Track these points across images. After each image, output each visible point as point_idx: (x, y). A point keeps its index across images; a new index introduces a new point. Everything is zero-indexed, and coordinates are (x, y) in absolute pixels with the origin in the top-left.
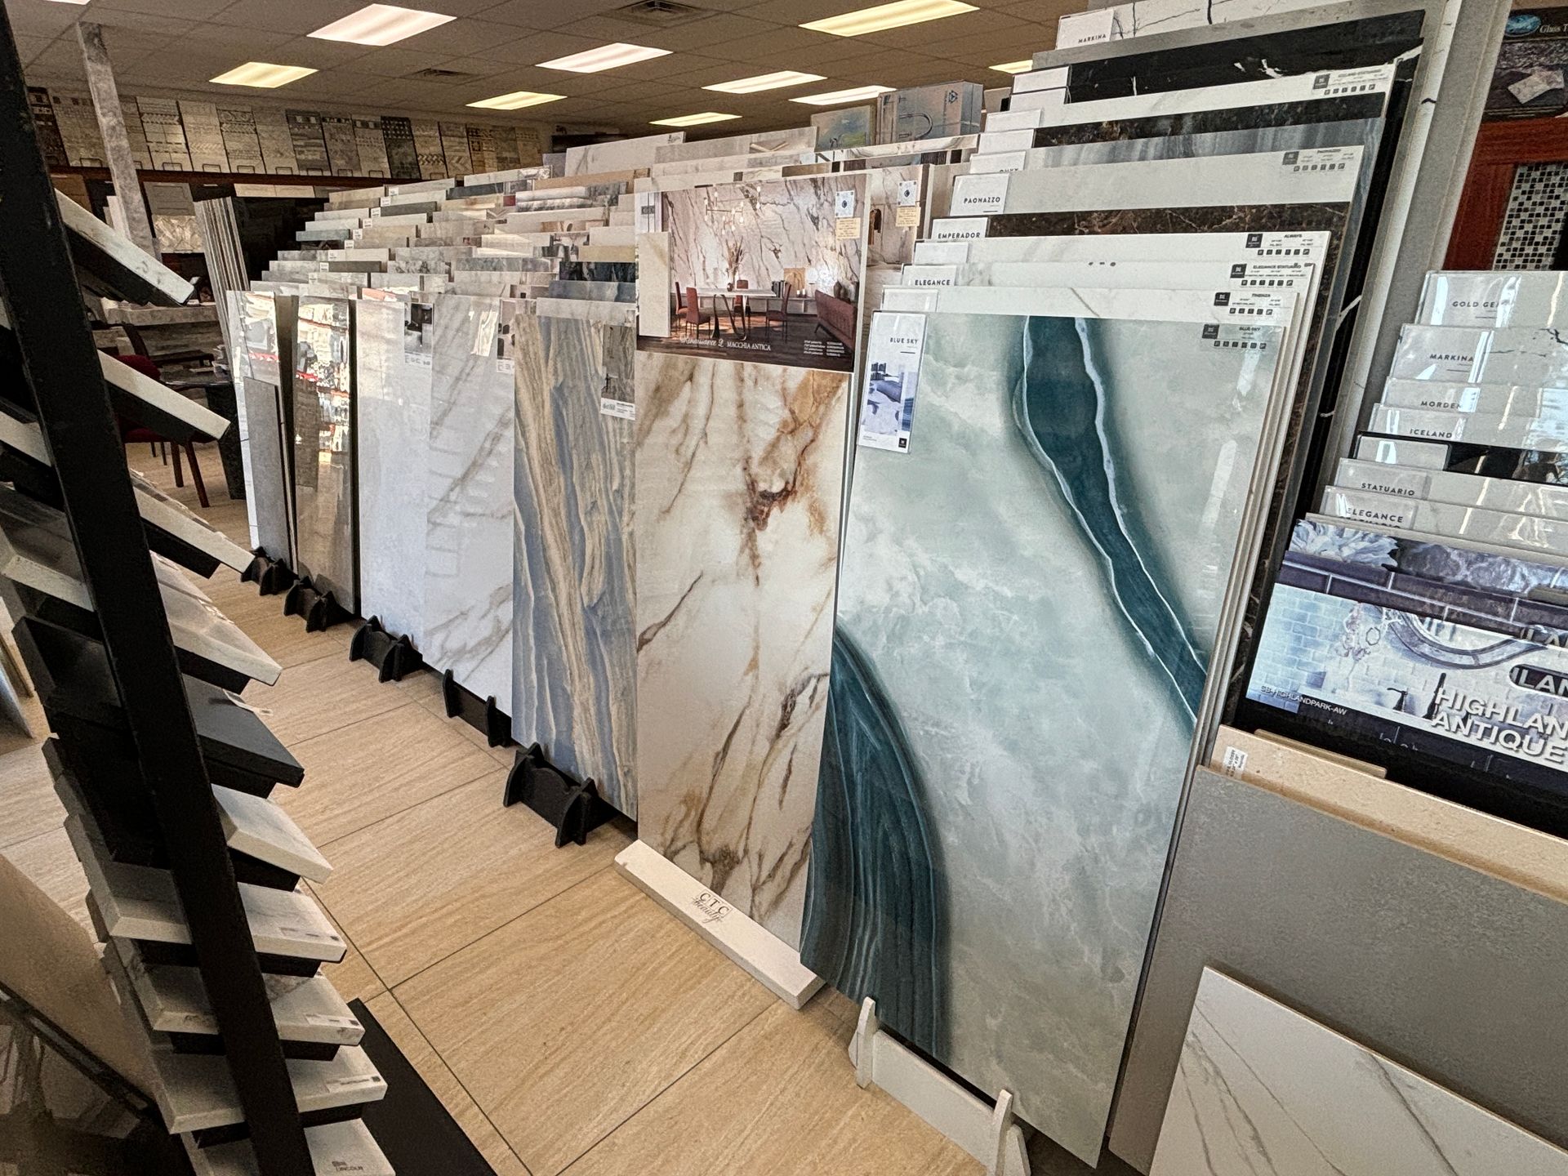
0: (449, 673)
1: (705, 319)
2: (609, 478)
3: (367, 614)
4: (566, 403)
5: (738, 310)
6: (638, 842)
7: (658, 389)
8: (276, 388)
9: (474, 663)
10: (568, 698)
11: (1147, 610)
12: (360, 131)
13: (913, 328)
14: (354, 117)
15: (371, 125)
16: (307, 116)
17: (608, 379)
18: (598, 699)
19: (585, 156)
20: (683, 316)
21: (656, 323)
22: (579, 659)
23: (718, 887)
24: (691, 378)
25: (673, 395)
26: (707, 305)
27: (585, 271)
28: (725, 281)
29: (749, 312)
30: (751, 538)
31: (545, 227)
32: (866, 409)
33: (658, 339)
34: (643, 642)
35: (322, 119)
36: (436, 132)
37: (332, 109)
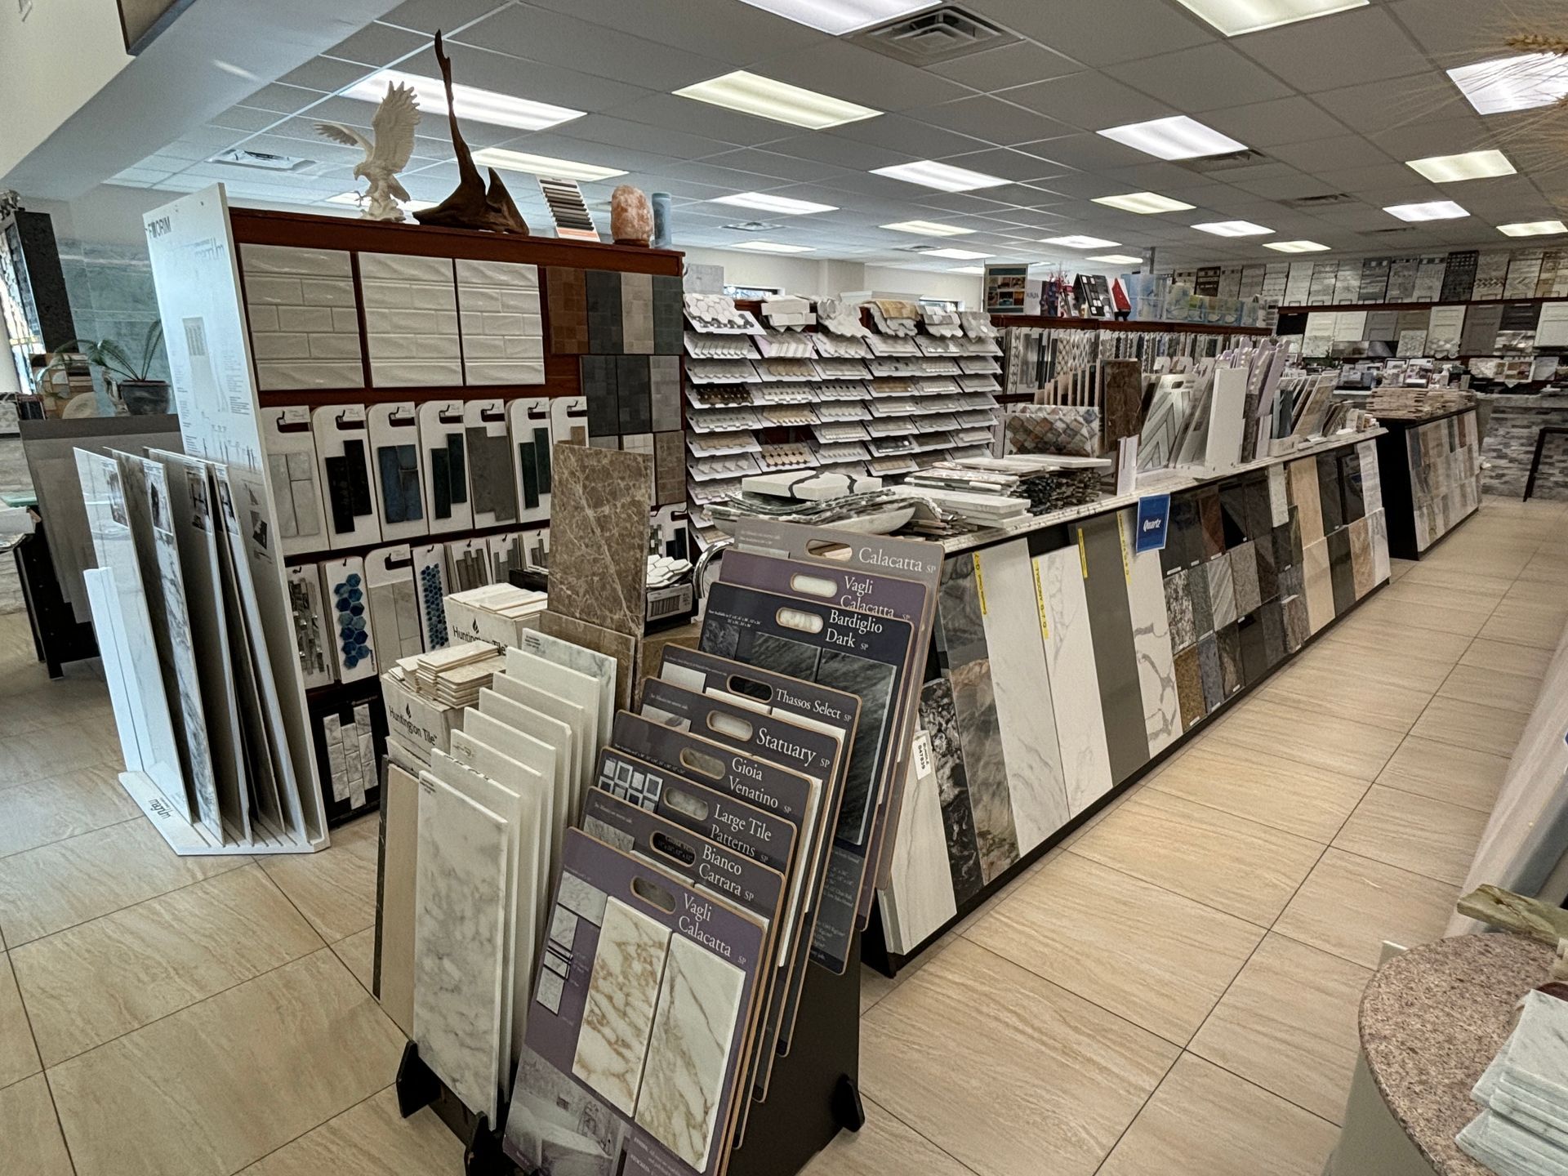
12: (1423, 267)
14: (1423, 256)
15: (1437, 261)
16: (1381, 261)
35: (1392, 261)
36: (1505, 258)
37: (1404, 253)
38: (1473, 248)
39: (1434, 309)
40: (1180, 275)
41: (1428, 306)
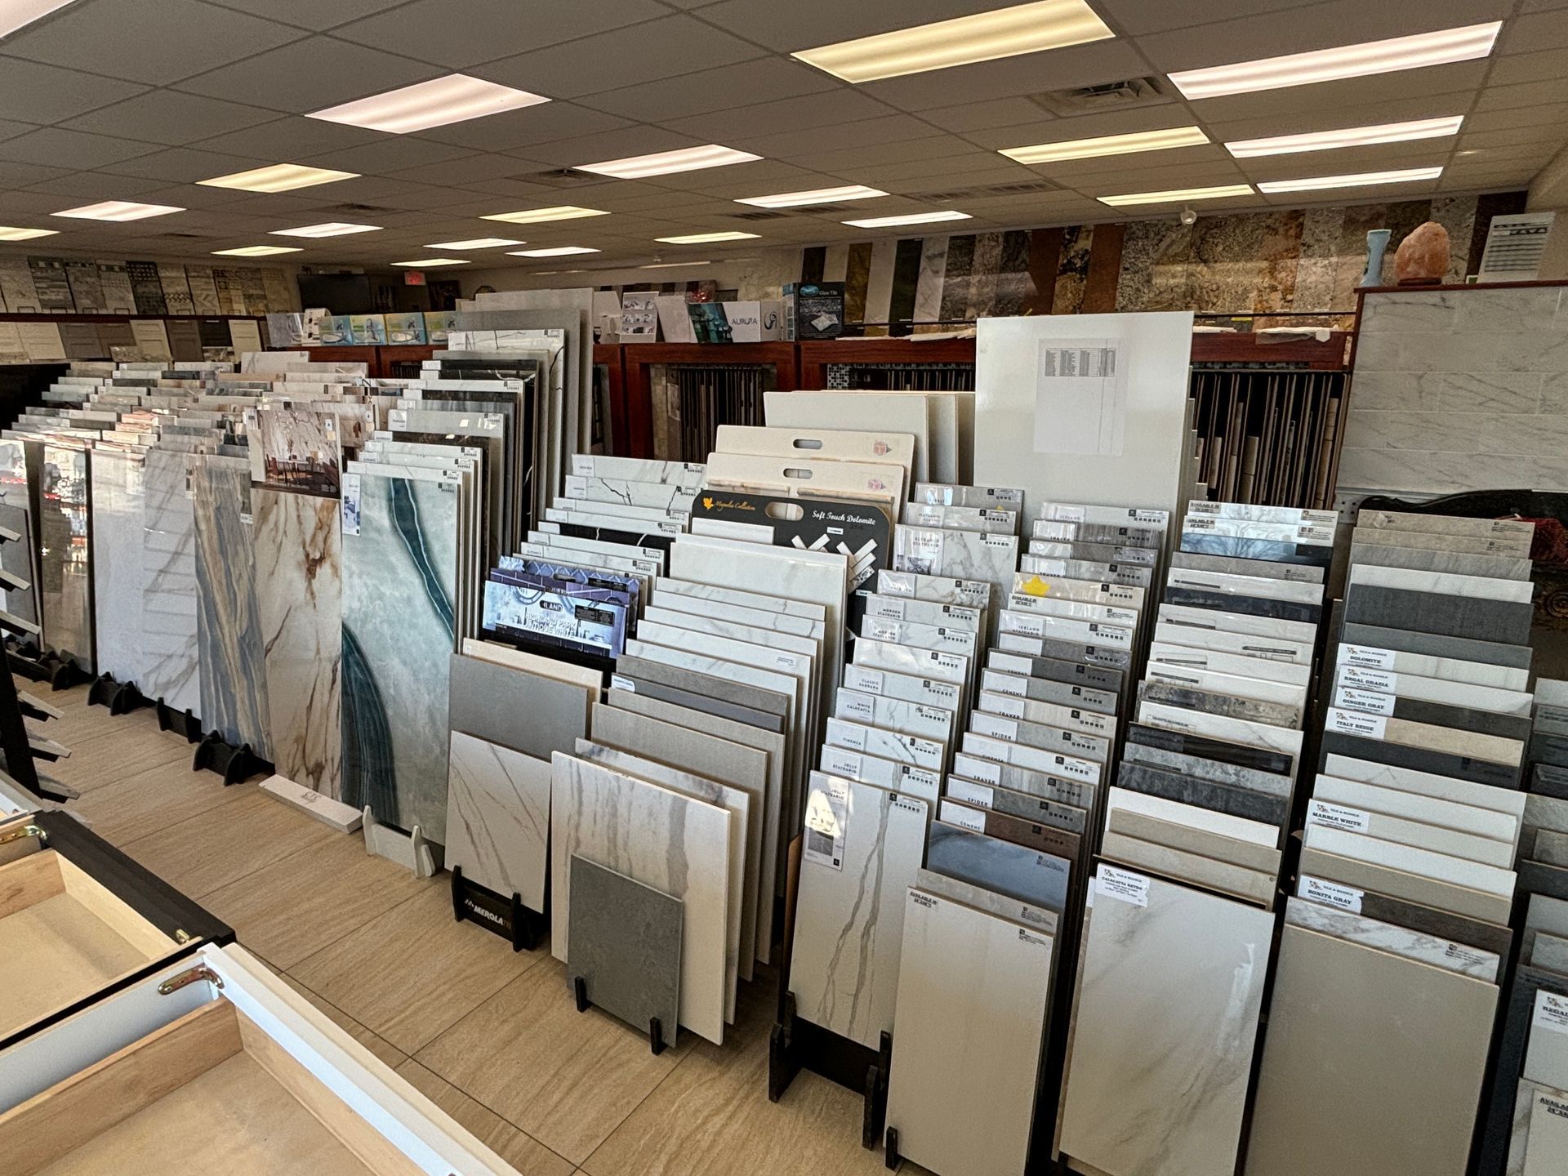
0: (161, 700)
1: (280, 473)
2: (247, 560)
3: (101, 672)
4: (222, 517)
5: (294, 469)
6: (276, 776)
7: (262, 509)
8: (26, 511)
9: (177, 689)
10: (233, 696)
11: (436, 596)
12: (104, 275)
13: (356, 481)
14: (98, 262)
15: (117, 269)
16: (50, 262)
17: (244, 503)
18: (249, 693)
19: (253, 358)
20: (270, 471)
21: (259, 475)
22: (237, 671)
23: (316, 789)
24: (276, 503)
25: (270, 509)
26: (281, 467)
27: (236, 440)
28: (287, 455)
29: (299, 471)
30: (310, 583)
31: (220, 409)
32: (344, 516)
33: (261, 483)
34: (268, 651)
38: (148, 259)
39: (135, 323)
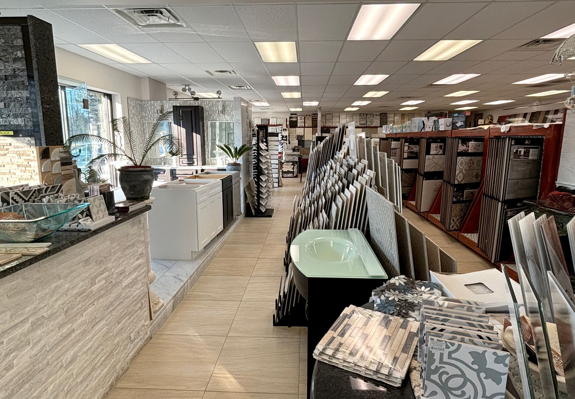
12: (375, 117)
14: (374, 114)
15: (378, 115)
16: (364, 114)
35: (367, 115)
36: (393, 115)
37: (369, 113)
38: (385, 112)
39: (378, 128)
40: (307, 115)
41: (377, 127)
